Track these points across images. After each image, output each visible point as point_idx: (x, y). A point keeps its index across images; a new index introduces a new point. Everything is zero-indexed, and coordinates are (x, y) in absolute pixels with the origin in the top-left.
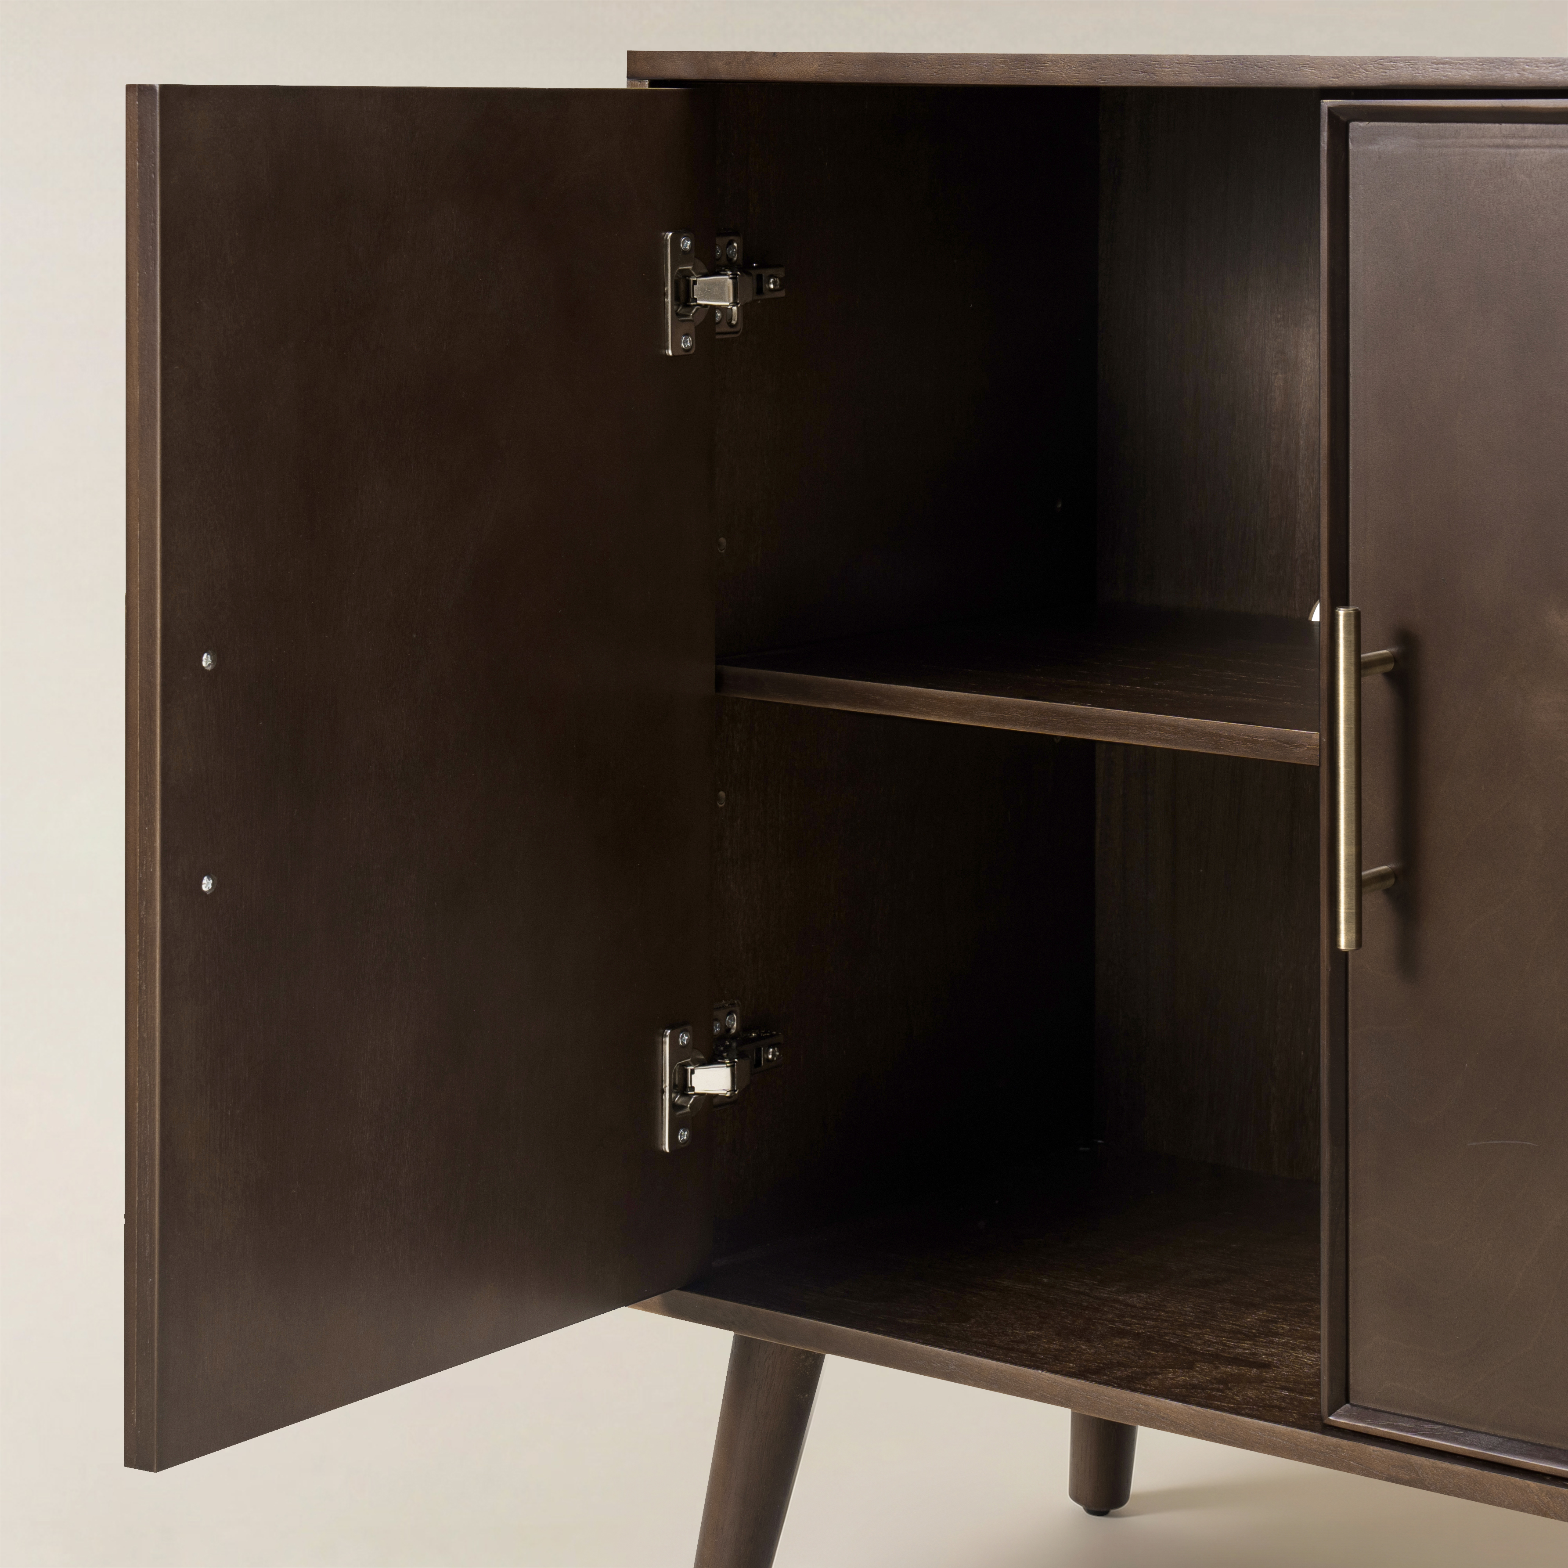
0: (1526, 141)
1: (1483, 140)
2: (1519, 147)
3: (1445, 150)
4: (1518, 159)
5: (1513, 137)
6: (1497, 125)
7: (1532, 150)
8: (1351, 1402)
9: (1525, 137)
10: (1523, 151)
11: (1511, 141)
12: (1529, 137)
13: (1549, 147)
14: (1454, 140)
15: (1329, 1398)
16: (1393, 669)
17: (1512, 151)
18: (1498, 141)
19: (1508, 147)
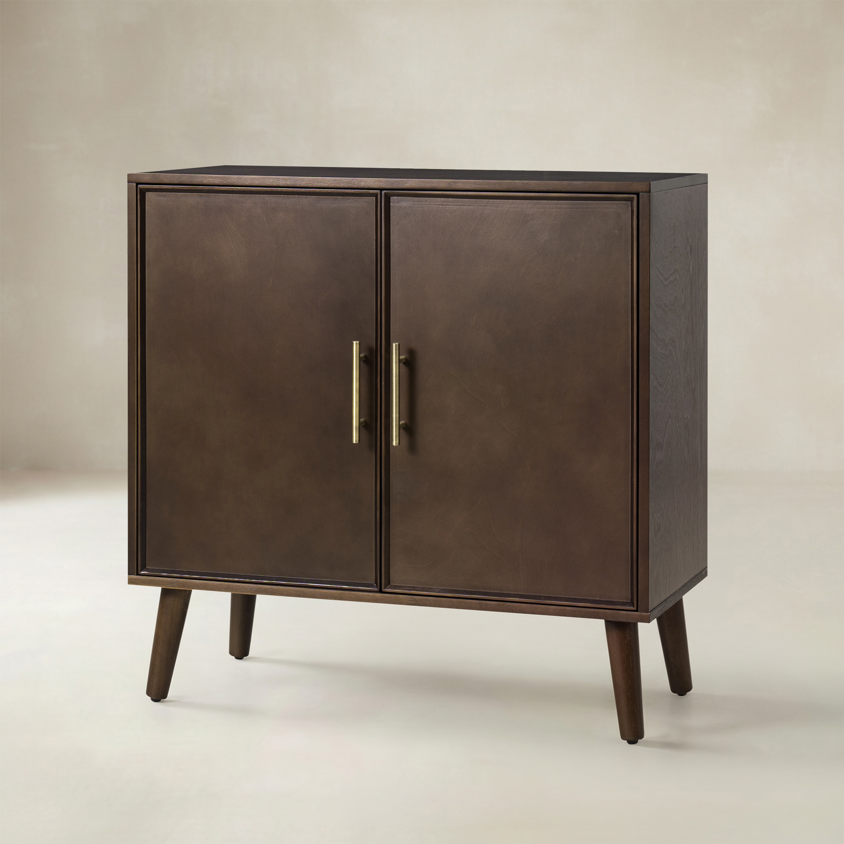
0: (449, 204)
1: (435, 203)
2: (447, 205)
3: (422, 206)
4: (446, 209)
5: (445, 202)
6: (440, 198)
7: (451, 206)
8: (391, 584)
9: (449, 202)
10: (447, 206)
11: (444, 203)
12: (450, 202)
13: (456, 205)
14: (425, 203)
15: (384, 583)
16: (406, 361)
17: (444, 206)
18: (440, 203)
19: (443, 205)
